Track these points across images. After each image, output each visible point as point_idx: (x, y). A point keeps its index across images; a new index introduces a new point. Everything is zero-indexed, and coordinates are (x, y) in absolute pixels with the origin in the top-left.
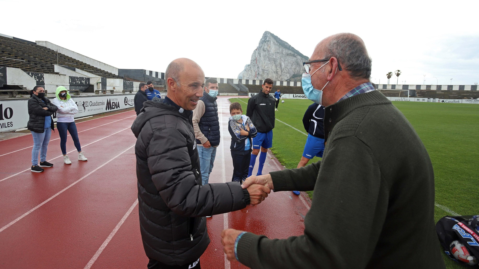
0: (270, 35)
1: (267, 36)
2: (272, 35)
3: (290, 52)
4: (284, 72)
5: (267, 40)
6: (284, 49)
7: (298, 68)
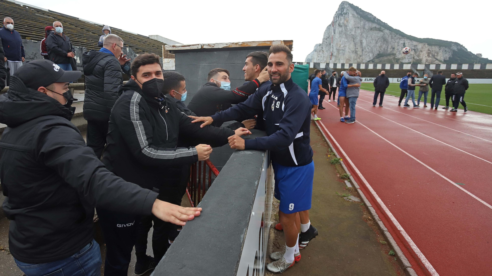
0: (348, 6)
1: (345, 7)
2: (351, 6)
3: (374, 25)
4: (365, 51)
5: (344, 13)
6: (367, 23)
7: (384, 45)
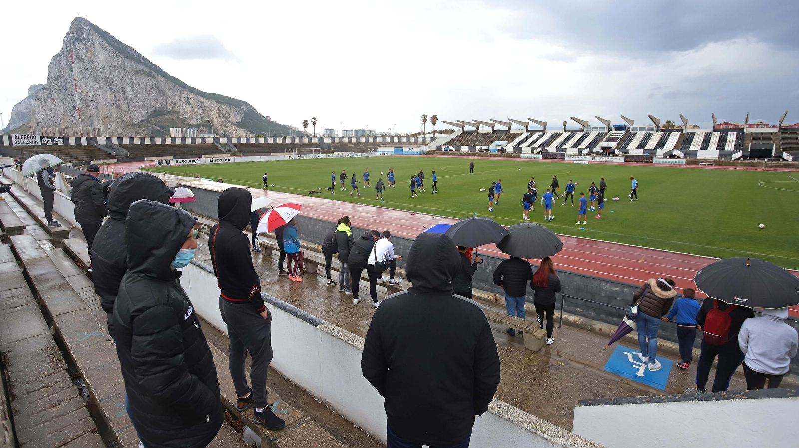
1: (83, 28)
3: (141, 67)
4: (133, 105)
5: (84, 38)
6: (127, 61)
7: (161, 98)
